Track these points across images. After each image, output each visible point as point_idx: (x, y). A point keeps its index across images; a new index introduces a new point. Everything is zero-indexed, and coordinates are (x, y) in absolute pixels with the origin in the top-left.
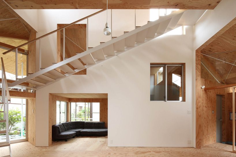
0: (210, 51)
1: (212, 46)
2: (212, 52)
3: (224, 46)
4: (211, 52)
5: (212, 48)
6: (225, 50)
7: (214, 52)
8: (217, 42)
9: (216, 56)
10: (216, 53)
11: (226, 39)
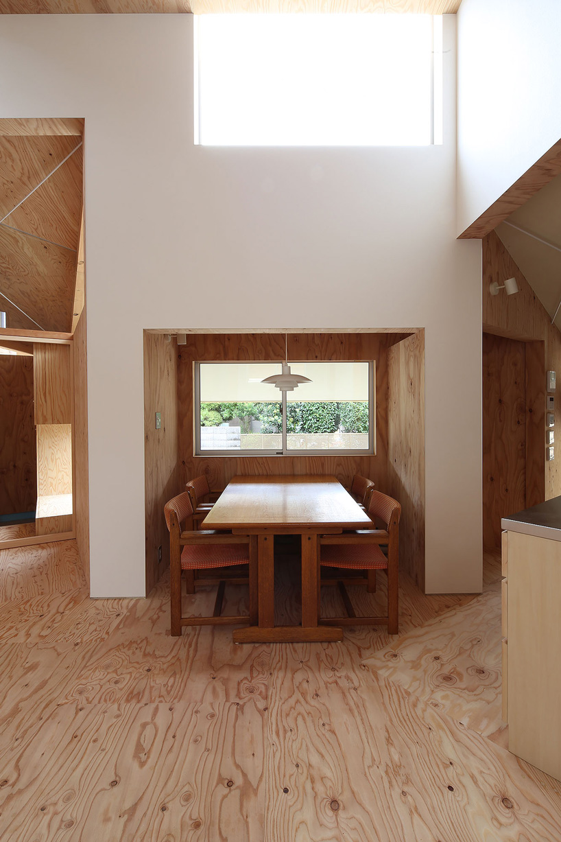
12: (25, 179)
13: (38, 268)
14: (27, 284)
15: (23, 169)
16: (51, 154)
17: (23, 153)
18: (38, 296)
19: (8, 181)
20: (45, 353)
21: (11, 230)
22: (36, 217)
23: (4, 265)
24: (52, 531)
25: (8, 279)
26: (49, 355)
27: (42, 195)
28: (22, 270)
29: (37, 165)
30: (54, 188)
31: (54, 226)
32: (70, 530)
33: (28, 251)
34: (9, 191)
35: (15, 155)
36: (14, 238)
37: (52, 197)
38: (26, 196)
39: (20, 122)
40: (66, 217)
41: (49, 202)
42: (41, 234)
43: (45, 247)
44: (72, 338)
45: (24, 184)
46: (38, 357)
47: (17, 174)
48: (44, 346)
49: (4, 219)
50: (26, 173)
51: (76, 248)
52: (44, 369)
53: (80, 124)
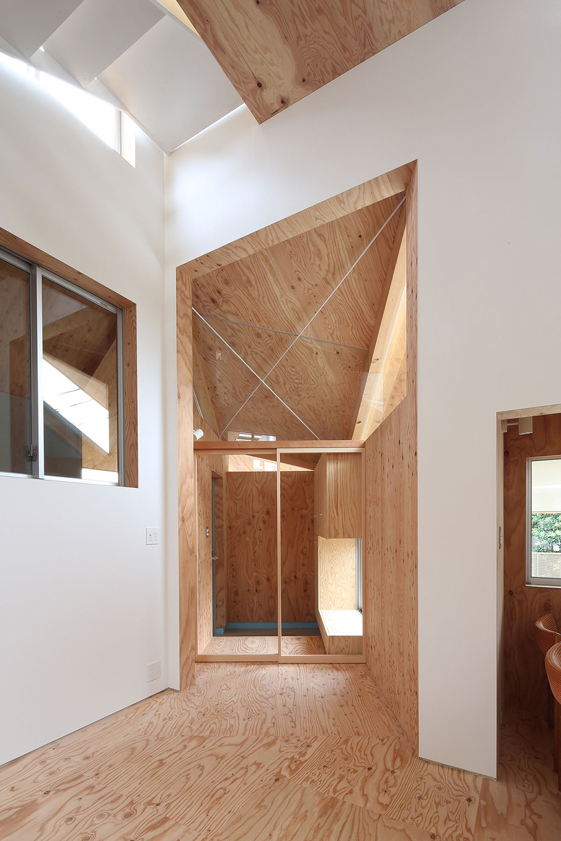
0: (213, 301)
1: (227, 283)
2: (218, 311)
3: (261, 300)
4: (218, 307)
5: (225, 290)
6: (259, 321)
7: (225, 312)
8: (246, 271)
9: (226, 330)
10: (231, 318)
11: (274, 275)
12: (330, 277)
13: (327, 377)
14: (314, 397)
15: (329, 266)
16: (360, 236)
17: (332, 245)
18: (323, 408)
19: (312, 285)
20: (337, 464)
21: (309, 341)
22: (334, 320)
23: (297, 381)
24: (341, 651)
25: (299, 395)
26: (341, 465)
27: (344, 292)
28: (313, 383)
29: (344, 255)
30: (357, 279)
31: (351, 325)
32: (360, 653)
33: (321, 361)
34: (312, 296)
35: (324, 252)
36: (310, 349)
37: (353, 290)
38: (328, 297)
39: (339, 199)
40: (364, 310)
41: (349, 296)
42: (335, 338)
43: (338, 353)
44: (364, 446)
45: (328, 283)
46: (331, 468)
47: (323, 273)
48: (336, 456)
49: (304, 331)
50: (332, 269)
51: (368, 347)
52: (336, 481)
53: (409, 172)
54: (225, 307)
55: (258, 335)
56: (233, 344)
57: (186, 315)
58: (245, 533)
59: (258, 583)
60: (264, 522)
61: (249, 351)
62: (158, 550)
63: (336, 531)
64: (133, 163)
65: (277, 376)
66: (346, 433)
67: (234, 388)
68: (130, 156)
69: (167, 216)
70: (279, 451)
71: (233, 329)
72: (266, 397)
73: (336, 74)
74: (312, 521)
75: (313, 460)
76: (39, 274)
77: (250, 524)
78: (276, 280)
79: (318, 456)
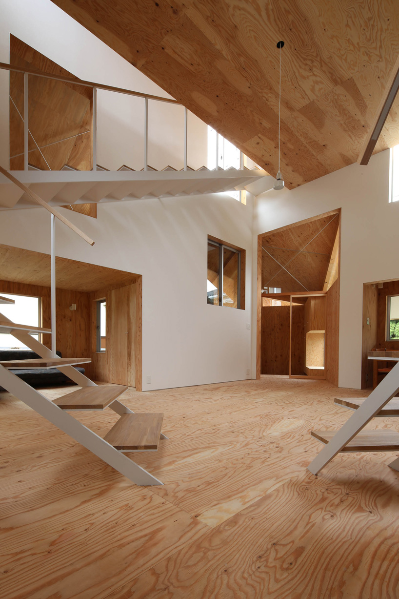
1: (274, 236)
4: (269, 243)
5: (273, 238)
6: (285, 247)
7: (271, 245)
9: (271, 251)
10: (273, 246)
13: (312, 265)
14: (306, 273)
18: (310, 277)
19: (306, 235)
20: (315, 300)
21: (305, 253)
22: (315, 246)
23: (298, 267)
25: (299, 272)
26: (317, 301)
27: (319, 237)
28: (305, 267)
31: (322, 247)
33: (309, 259)
34: (306, 239)
36: (305, 255)
38: (313, 239)
39: (317, 216)
41: (321, 238)
42: (315, 251)
43: (317, 256)
44: (327, 293)
45: (313, 234)
46: (312, 303)
47: (311, 232)
48: (315, 298)
49: (302, 249)
50: (314, 230)
51: (329, 254)
52: (315, 307)
53: (340, 210)
54: (271, 243)
55: (284, 252)
56: (272, 255)
57: (260, 250)
58: (270, 334)
59: (276, 357)
60: (280, 329)
61: (279, 257)
62: (249, 331)
63: (314, 327)
64: (245, 204)
65: (290, 265)
66: (320, 288)
67: (270, 271)
68: (244, 202)
69: (255, 217)
70: (292, 296)
71: (274, 250)
72: (284, 274)
73: (316, 178)
74: (303, 329)
75: (304, 300)
76: (223, 247)
77: (273, 330)
78: (292, 234)
79: (307, 298)
